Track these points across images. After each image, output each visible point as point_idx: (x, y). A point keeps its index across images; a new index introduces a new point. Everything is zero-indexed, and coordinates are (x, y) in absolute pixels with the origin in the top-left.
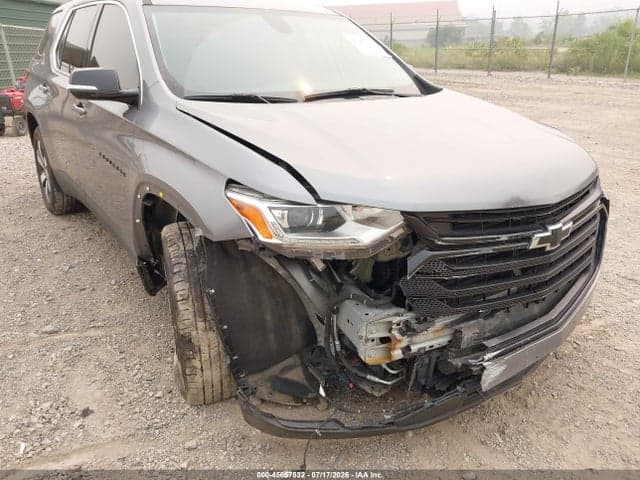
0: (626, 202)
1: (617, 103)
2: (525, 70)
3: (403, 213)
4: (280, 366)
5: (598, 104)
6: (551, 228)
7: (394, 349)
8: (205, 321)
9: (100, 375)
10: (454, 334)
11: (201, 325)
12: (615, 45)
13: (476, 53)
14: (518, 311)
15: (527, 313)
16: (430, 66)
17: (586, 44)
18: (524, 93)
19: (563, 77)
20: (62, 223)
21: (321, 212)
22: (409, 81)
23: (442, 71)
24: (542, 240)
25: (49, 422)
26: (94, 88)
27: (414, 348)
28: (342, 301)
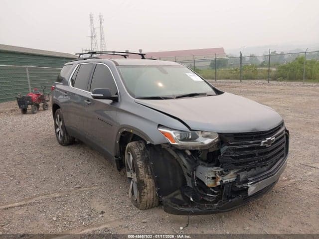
0: (304, 136)
1: (300, 93)
2: (257, 79)
3: (218, 133)
4: (173, 194)
5: (291, 94)
6: (267, 139)
7: (217, 181)
8: (148, 175)
9: (103, 201)
10: (237, 177)
11: (147, 176)
12: (298, 68)
13: (234, 72)
14: (258, 169)
15: (262, 170)
16: (213, 79)
17: (284, 67)
18: (258, 90)
19: (275, 82)
20: (66, 149)
21: (190, 134)
22: (211, 89)
23: (219, 80)
24: (265, 143)
25: (90, 215)
26: (102, 95)
27: (224, 181)
28: (198, 165)
